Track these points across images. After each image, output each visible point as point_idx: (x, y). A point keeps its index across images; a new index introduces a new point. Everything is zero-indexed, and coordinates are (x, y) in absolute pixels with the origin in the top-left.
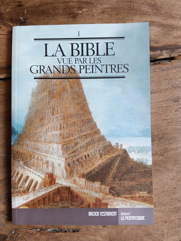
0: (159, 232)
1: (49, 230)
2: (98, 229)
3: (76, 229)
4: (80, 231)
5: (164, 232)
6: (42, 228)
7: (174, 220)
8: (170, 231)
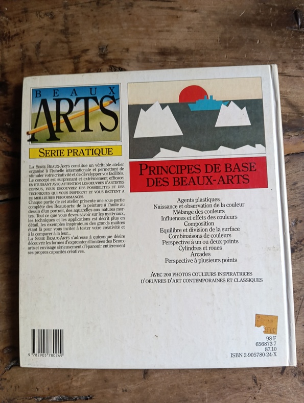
0: (198, 396)
1: (54, 399)
2: (117, 395)
3: (89, 396)
4: (93, 398)
5: (204, 396)
6: (45, 396)
7: (217, 380)
8: (212, 394)
